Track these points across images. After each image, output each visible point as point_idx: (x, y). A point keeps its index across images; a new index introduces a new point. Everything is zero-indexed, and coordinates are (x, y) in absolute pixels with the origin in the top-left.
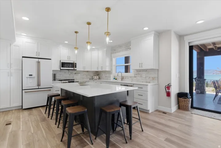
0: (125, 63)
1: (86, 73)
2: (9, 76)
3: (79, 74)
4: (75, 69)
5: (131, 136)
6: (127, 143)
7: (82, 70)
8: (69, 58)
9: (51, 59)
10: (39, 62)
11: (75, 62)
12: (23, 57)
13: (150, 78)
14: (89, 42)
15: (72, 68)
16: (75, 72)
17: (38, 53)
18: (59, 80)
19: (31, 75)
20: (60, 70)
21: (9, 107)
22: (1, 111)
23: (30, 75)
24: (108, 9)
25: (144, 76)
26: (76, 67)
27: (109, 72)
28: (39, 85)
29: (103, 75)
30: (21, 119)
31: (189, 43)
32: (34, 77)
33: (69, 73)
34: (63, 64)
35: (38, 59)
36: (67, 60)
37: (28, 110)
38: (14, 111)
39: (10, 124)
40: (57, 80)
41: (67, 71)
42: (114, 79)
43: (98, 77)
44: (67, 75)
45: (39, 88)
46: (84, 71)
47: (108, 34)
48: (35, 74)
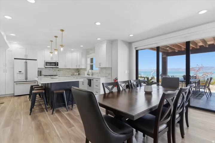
0: (91, 63)
1: (68, 70)
2: (4, 72)
3: (62, 71)
4: (57, 67)
5: (72, 108)
6: (67, 111)
7: (64, 68)
8: (52, 58)
9: (36, 60)
10: (26, 62)
11: (57, 62)
12: (15, 59)
13: (107, 74)
14: (56, 50)
15: (55, 67)
16: (57, 69)
17: (26, 55)
18: (45, 76)
19: (21, 72)
20: (44, 68)
21: (5, 94)
22: (1, 96)
23: (19, 72)
24: (62, 31)
25: (104, 72)
26: (58, 65)
27: (85, 69)
28: (26, 79)
29: (81, 72)
30: (11, 101)
31: (136, 48)
32: (23, 73)
33: (53, 70)
34: (47, 63)
35: (25, 60)
36: (51, 60)
37: (18, 97)
38: (8, 97)
39: (3, 103)
40: (43, 76)
41: (52, 68)
42: (88, 75)
43: (77, 73)
44: (51, 72)
45: (26, 81)
46: (66, 69)
47: (62, 46)
48: (23, 71)
